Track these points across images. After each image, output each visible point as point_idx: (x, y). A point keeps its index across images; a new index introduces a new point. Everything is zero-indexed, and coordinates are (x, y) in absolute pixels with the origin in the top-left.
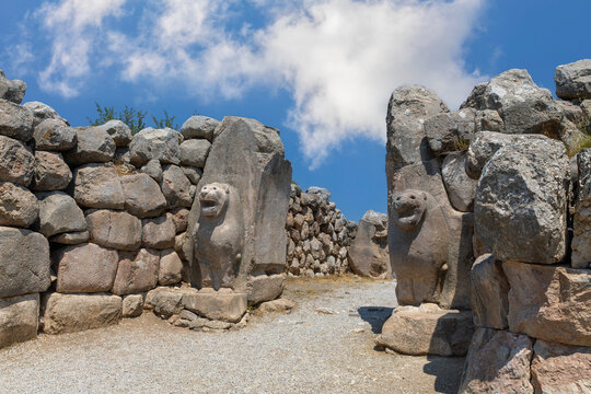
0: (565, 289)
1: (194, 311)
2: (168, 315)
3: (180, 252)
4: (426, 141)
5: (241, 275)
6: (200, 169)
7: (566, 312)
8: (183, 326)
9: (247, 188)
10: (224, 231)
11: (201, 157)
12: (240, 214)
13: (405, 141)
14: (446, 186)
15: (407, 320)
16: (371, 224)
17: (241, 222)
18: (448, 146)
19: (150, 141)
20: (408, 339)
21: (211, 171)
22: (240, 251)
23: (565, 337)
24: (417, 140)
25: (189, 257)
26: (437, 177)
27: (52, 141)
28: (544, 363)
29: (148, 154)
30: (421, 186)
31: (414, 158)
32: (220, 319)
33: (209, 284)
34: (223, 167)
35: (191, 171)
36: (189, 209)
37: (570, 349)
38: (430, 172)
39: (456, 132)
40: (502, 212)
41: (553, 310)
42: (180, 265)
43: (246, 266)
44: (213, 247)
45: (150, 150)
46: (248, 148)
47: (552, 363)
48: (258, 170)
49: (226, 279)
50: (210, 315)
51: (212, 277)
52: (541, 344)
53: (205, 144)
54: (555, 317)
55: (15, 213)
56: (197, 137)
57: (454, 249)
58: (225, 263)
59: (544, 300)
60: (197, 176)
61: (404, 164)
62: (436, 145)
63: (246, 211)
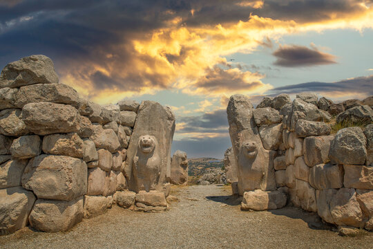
0: (366, 172)
1: (143, 203)
2: (128, 206)
3: (124, 172)
4: (253, 119)
5: (159, 183)
6: (132, 128)
7: (368, 179)
8: (140, 211)
9: (162, 138)
10: (153, 160)
11: (133, 121)
12: (159, 151)
13: (243, 119)
14: (262, 139)
15: (256, 196)
16: (179, 157)
17: (160, 156)
18: (263, 123)
19: (111, 111)
20: (259, 204)
21: (140, 129)
22: (160, 171)
23: (368, 187)
24: (249, 119)
25: (128, 175)
26: (258, 135)
27: (86, 110)
28: (361, 196)
29: (110, 118)
30: (252, 139)
31: (248, 126)
32: (160, 206)
33: (143, 189)
34: (147, 127)
35: (127, 128)
36: (126, 148)
37: (368, 190)
38: (255, 133)
39: (266, 117)
40: (350, 149)
41: (363, 179)
42: (124, 180)
43: (162, 179)
44: (147, 169)
45: (111, 116)
46: (162, 118)
47: (364, 195)
48: (168, 129)
49: (153, 186)
50: (154, 204)
51: (144, 185)
52: (358, 190)
53: (134, 114)
54: (364, 181)
55: (80, 150)
56: (130, 110)
57: (267, 166)
58: (152, 177)
59: (361, 176)
60: (130, 131)
61: (243, 129)
62: (258, 122)
63: (162, 150)
